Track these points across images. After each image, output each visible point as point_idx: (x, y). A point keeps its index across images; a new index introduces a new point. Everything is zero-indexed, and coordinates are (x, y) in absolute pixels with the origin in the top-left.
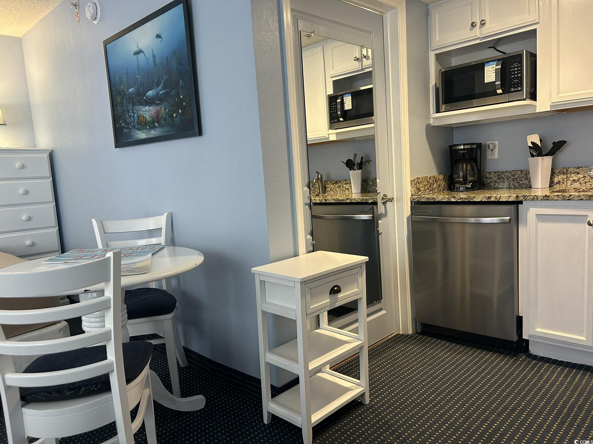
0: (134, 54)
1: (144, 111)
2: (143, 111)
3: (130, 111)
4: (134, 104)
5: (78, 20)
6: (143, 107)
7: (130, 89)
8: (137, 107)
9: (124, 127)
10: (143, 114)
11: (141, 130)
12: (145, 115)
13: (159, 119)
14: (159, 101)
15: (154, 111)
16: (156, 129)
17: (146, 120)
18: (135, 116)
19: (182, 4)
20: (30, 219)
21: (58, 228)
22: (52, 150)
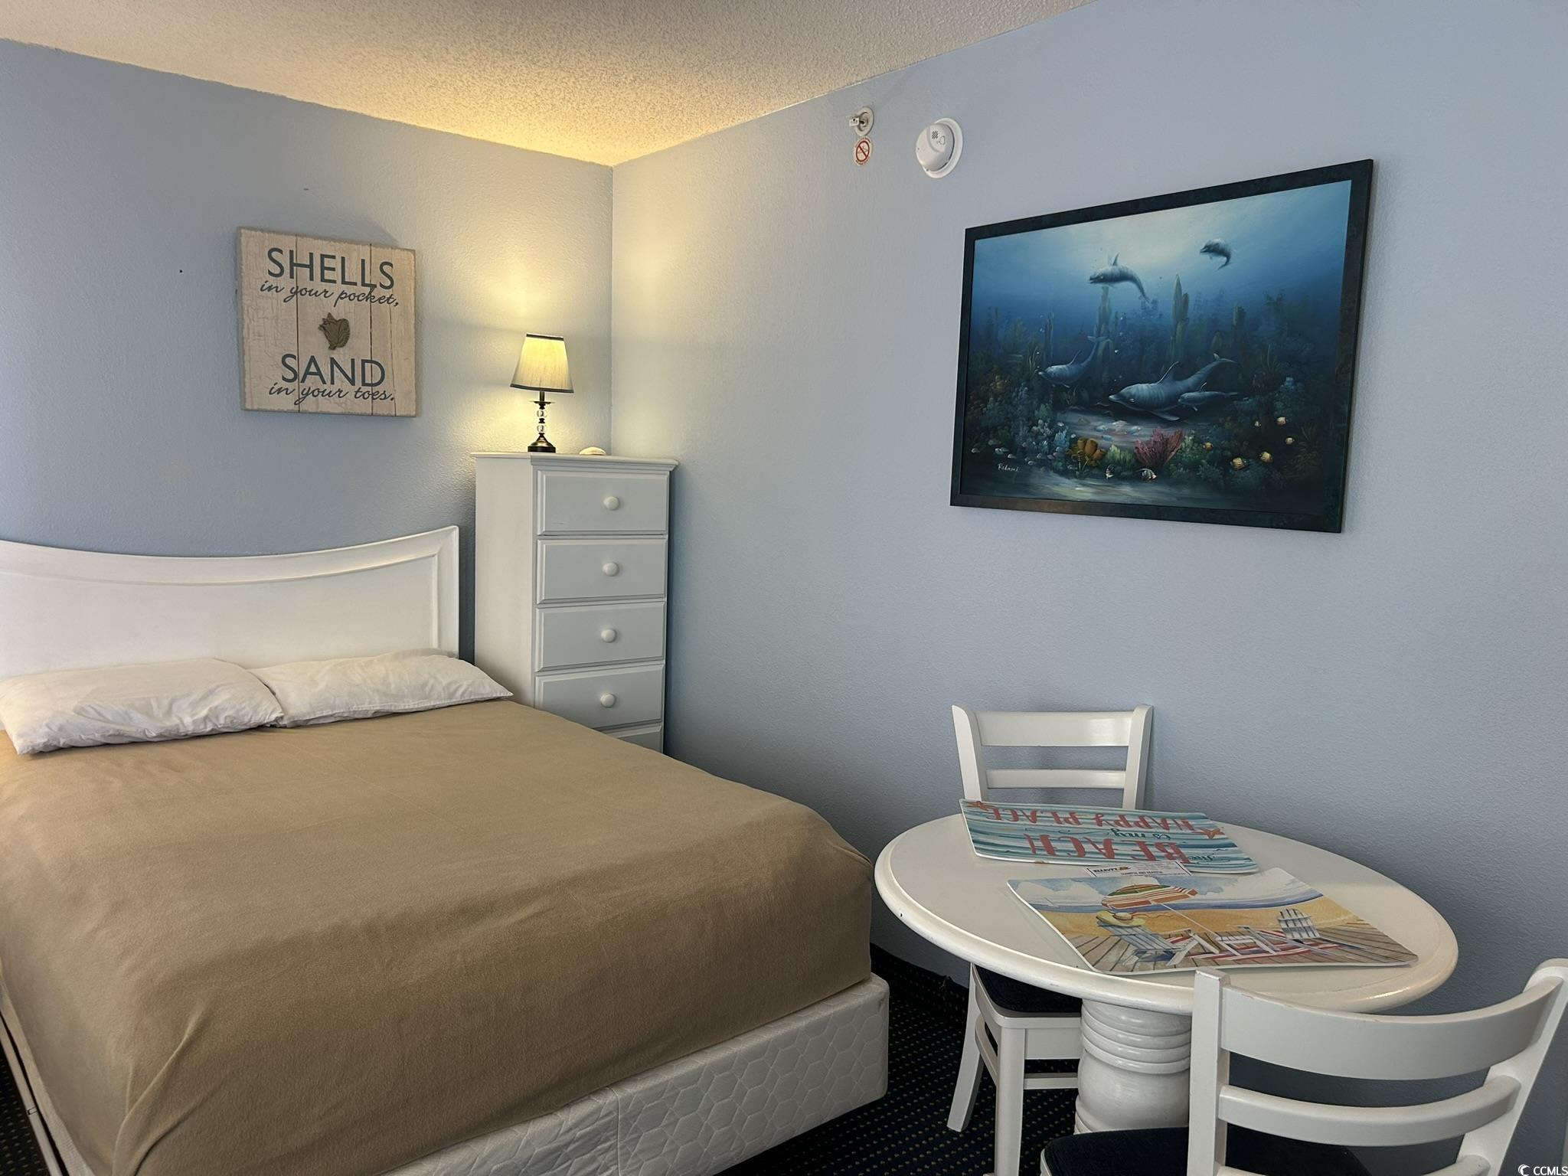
0: (1091, 279)
1: (1099, 431)
2: (1095, 429)
3: (1040, 421)
4: (1059, 406)
5: (862, 157)
6: (1099, 420)
7: (1054, 367)
8: (1074, 418)
9: (1003, 459)
10: (1097, 438)
11: (1075, 477)
12: (1101, 443)
13: (1164, 461)
14: (1176, 415)
15: (1147, 439)
16: (1144, 484)
17: (1104, 455)
18: (1061, 437)
19: (1350, 181)
20: (616, 637)
21: (664, 662)
22: (677, 463)
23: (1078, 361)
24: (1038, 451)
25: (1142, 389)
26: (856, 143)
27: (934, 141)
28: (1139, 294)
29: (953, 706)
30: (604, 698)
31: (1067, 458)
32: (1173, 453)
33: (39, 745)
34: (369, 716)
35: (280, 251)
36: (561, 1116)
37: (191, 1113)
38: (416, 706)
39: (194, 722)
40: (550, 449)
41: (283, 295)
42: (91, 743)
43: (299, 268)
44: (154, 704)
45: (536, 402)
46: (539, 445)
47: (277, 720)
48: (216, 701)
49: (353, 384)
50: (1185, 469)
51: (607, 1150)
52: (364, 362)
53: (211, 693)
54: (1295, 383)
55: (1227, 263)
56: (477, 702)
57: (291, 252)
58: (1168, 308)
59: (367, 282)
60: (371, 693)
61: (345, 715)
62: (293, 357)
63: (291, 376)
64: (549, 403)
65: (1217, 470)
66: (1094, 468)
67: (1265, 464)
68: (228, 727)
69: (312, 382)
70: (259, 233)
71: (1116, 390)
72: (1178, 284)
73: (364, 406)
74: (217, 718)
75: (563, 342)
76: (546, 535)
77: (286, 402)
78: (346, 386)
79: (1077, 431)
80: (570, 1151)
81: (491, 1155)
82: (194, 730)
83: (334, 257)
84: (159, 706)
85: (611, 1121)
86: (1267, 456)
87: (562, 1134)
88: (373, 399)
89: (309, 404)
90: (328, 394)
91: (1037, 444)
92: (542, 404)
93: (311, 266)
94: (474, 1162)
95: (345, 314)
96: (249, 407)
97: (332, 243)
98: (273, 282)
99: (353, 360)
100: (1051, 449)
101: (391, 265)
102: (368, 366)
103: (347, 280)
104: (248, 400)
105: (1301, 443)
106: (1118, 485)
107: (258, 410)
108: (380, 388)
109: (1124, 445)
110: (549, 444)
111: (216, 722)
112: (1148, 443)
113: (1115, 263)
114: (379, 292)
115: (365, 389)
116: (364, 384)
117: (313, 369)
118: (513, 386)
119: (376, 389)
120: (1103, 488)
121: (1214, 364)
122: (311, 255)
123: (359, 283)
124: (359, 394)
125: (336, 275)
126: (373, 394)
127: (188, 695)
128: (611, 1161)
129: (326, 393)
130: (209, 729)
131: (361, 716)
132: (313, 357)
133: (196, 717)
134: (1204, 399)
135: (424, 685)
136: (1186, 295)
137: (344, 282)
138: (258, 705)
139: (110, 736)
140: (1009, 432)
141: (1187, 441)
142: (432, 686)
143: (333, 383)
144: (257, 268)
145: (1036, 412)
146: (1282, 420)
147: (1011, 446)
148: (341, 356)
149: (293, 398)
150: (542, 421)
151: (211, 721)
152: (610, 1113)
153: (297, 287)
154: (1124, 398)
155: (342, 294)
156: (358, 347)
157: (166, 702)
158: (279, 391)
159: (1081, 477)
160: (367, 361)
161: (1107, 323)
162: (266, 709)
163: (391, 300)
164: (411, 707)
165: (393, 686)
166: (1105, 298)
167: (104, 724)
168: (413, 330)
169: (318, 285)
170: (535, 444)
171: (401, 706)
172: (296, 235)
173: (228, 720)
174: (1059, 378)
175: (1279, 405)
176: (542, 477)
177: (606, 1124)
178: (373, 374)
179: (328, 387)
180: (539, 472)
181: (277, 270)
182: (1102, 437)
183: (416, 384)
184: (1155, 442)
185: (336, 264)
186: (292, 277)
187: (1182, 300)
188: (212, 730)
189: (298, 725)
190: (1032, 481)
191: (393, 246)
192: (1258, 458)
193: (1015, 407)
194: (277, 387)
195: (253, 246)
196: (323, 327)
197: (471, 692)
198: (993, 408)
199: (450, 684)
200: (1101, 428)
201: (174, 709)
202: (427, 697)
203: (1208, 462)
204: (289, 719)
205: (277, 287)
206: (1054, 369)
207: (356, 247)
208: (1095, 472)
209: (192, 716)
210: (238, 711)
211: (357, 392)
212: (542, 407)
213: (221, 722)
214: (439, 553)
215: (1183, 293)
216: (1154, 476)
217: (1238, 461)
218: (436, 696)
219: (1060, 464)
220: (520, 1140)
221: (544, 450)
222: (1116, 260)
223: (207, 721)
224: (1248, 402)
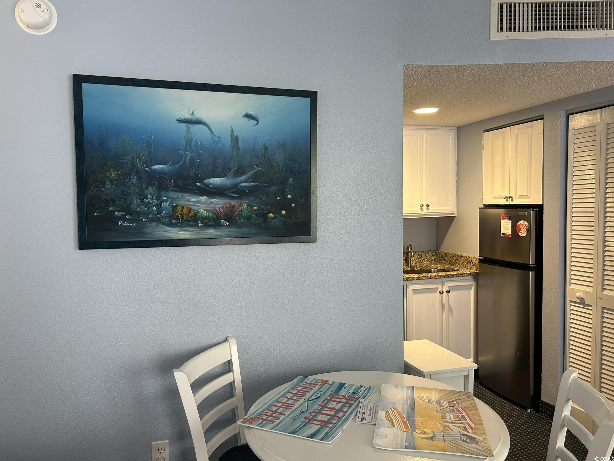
2: (189, 200)
11: (178, 226)
12: (193, 208)
23: (173, 164)
25: (216, 181)
32: (237, 212)
55: (257, 124)
66: (190, 221)
71: (201, 181)
72: (232, 130)
79: (176, 202)
100: (159, 211)
106: (207, 229)
109: (208, 209)
112: (222, 208)
113: (193, 114)
120: (197, 231)
134: (251, 186)
136: (237, 136)
140: (125, 202)
141: (244, 206)
147: (128, 210)
154: (205, 185)
159: (181, 226)
161: (190, 145)
174: (160, 173)
182: (194, 205)
184: (226, 207)
187: (235, 139)
190: (146, 230)
200: (193, 200)
206: (156, 167)
215: (235, 135)
219: (167, 220)
224: (273, 189)
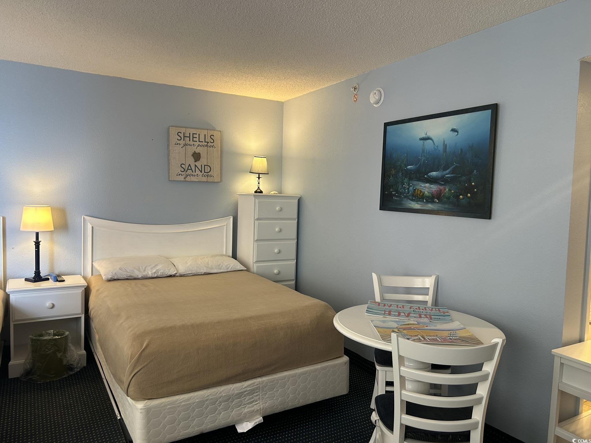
0: (420, 139)
1: (422, 187)
2: (421, 186)
3: (405, 184)
4: (410, 179)
5: (355, 100)
6: (422, 183)
7: (409, 166)
8: (415, 183)
9: (394, 195)
10: (421, 189)
11: (415, 201)
12: (423, 190)
13: (440, 196)
14: (443, 182)
15: (436, 189)
16: (435, 204)
17: (423, 194)
18: (411, 188)
19: (491, 110)
20: (279, 252)
21: (296, 261)
22: (300, 196)
23: (416, 165)
24: (405, 193)
25: (434, 174)
26: (354, 95)
27: (375, 95)
28: (433, 144)
29: (373, 273)
30: (276, 271)
31: (413, 195)
32: (443, 194)
33: (109, 278)
34: (203, 274)
35: (181, 133)
36: (243, 383)
37: (144, 367)
38: (217, 271)
39: (151, 273)
40: (261, 192)
41: (182, 145)
42: (123, 278)
43: (186, 138)
44: (141, 268)
45: (257, 177)
46: (258, 191)
47: (175, 274)
48: (158, 267)
49: (201, 172)
50: (446, 199)
51: (257, 395)
52: (205, 165)
53: (156, 265)
54: (477, 172)
55: (457, 134)
56: (235, 271)
57: (184, 133)
58: (441, 148)
59: (206, 141)
60: (203, 267)
61: (195, 273)
62: (184, 164)
63: (183, 170)
64: (261, 178)
65: (455, 199)
66: (420, 198)
67: (468, 197)
68: (161, 276)
69: (189, 172)
70: (175, 127)
71: (427, 174)
72: (444, 141)
73: (204, 179)
74: (158, 272)
75: (266, 158)
76: (258, 219)
77: (181, 178)
78: (199, 173)
79: (416, 187)
80: (246, 394)
81: (223, 391)
82: (151, 276)
83: (196, 134)
84: (142, 269)
85: (258, 387)
86: (469, 195)
87: (244, 388)
88: (207, 177)
89: (188, 179)
90: (194, 176)
91: (404, 191)
92: (259, 178)
93: (189, 137)
94: (218, 392)
95: (200, 151)
96: (170, 179)
97: (196, 130)
98: (178, 142)
99: (201, 165)
100: (408, 193)
101: (213, 136)
102: (206, 167)
103: (200, 141)
104: (170, 177)
105: (479, 191)
106: (428, 204)
107: (173, 181)
108: (209, 174)
109: (429, 191)
110: (261, 190)
111: (157, 274)
112: (436, 191)
113: (426, 134)
114: (209, 144)
115: (205, 174)
116: (205, 172)
117: (190, 168)
118: (250, 172)
119: (208, 174)
120: (423, 205)
121: (454, 166)
122: (190, 133)
123: (204, 141)
124: (203, 175)
125: (197, 139)
126: (207, 175)
127: (150, 265)
128: (258, 399)
129: (193, 175)
130: (156, 276)
131: (200, 274)
132: (190, 164)
133: (152, 272)
134: (451, 177)
135: (220, 265)
136: (446, 144)
137: (199, 141)
138: (170, 269)
139: (128, 276)
140: (396, 187)
141: (447, 190)
142: (222, 265)
143: (195, 172)
144: (174, 138)
145: (404, 181)
146: (473, 184)
147: (397, 192)
148: (198, 164)
149: (183, 177)
150: (259, 183)
151: (156, 273)
152: (258, 385)
153: (185, 143)
154: (428, 176)
155: (199, 145)
156: (203, 161)
157: (144, 267)
158: (179, 175)
159: (417, 201)
160: (206, 165)
161: (424, 153)
162: (172, 271)
163: (213, 146)
164: (215, 272)
165: (210, 265)
166: (423, 145)
167: (126, 273)
168: (220, 156)
169: (192, 143)
170: (256, 190)
171: (212, 271)
172: (185, 128)
173: (161, 273)
174: (411, 170)
175: (472, 179)
176: (257, 201)
177: (256, 387)
178: (207, 169)
179: (194, 173)
180: (256, 199)
181: (180, 138)
183: (220, 172)
184: (438, 190)
185: (197, 136)
186: (184, 140)
187: (445, 146)
188: (157, 276)
189: (181, 276)
190: (403, 202)
191: (214, 130)
192: (467, 196)
193: (398, 179)
194: (179, 174)
195: (173, 132)
196: (193, 155)
197: (234, 268)
198: (392, 179)
199: (227, 265)
200: (422, 186)
201: (146, 270)
202: (220, 269)
203: (453, 197)
204: (179, 274)
205: (180, 144)
206: (409, 167)
207: (203, 131)
208: (421, 200)
209: (151, 272)
210: (164, 271)
211: (202, 175)
212: (259, 179)
213: (159, 274)
214: (227, 225)
215: (445, 144)
216: (438, 201)
217: (461, 197)
218: (223, 268)
219: (411, 197)
220: (231, 388)
221: (259, 192)
222: (426, 133)
223: (155, 273)
224: (464, 178)
